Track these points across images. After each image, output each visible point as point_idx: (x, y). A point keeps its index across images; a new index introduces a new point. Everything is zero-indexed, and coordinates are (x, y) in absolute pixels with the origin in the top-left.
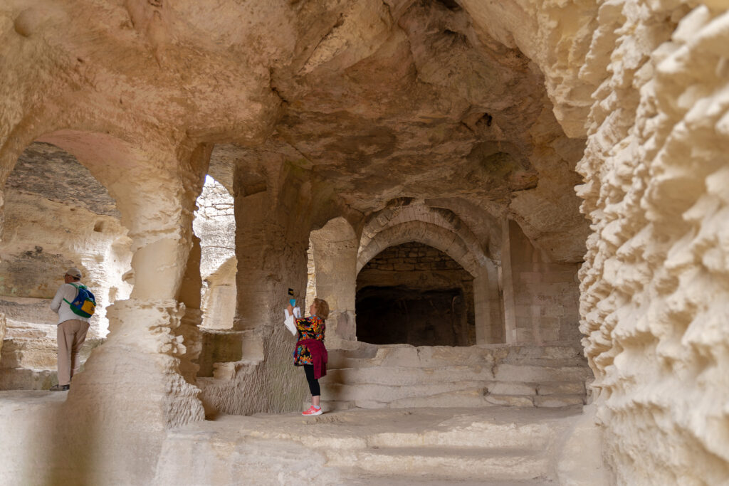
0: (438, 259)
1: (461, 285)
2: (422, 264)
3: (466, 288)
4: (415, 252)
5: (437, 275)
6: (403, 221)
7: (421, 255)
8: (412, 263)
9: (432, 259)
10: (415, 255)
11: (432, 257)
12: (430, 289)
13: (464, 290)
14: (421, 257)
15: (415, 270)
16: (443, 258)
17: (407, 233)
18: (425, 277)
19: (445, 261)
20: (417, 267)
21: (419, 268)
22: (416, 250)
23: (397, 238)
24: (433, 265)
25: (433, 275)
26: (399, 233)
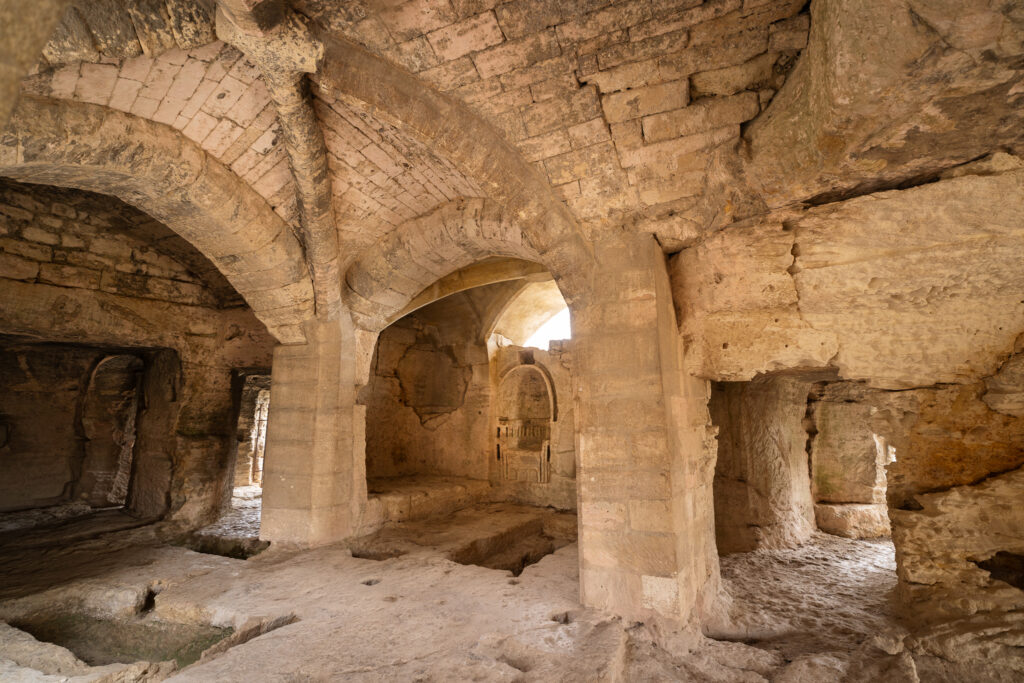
0: (127, 268)
1: (182, 342)
2: (68, 270)
3: (194, 352)
4: (49, 230)
5: (116, 308)
6: (120, 103)
7: (68, 242)
8: (30, 260)
9: (108, 262)
10: (50, 239)
11: (109, 257)
12: (80, 339)
13: (187, 356)
14: (70, 250)
15: (38, 280)
16: (144, 268)
17: (125, 154)
18: (70, 308)
19: (147, 276)
20: (46, 275)
21: (55, 280)
22: (57, 224)
23: (74, 157)
24: (107, 278)
25: (102, 305)
26: (95, 143)
